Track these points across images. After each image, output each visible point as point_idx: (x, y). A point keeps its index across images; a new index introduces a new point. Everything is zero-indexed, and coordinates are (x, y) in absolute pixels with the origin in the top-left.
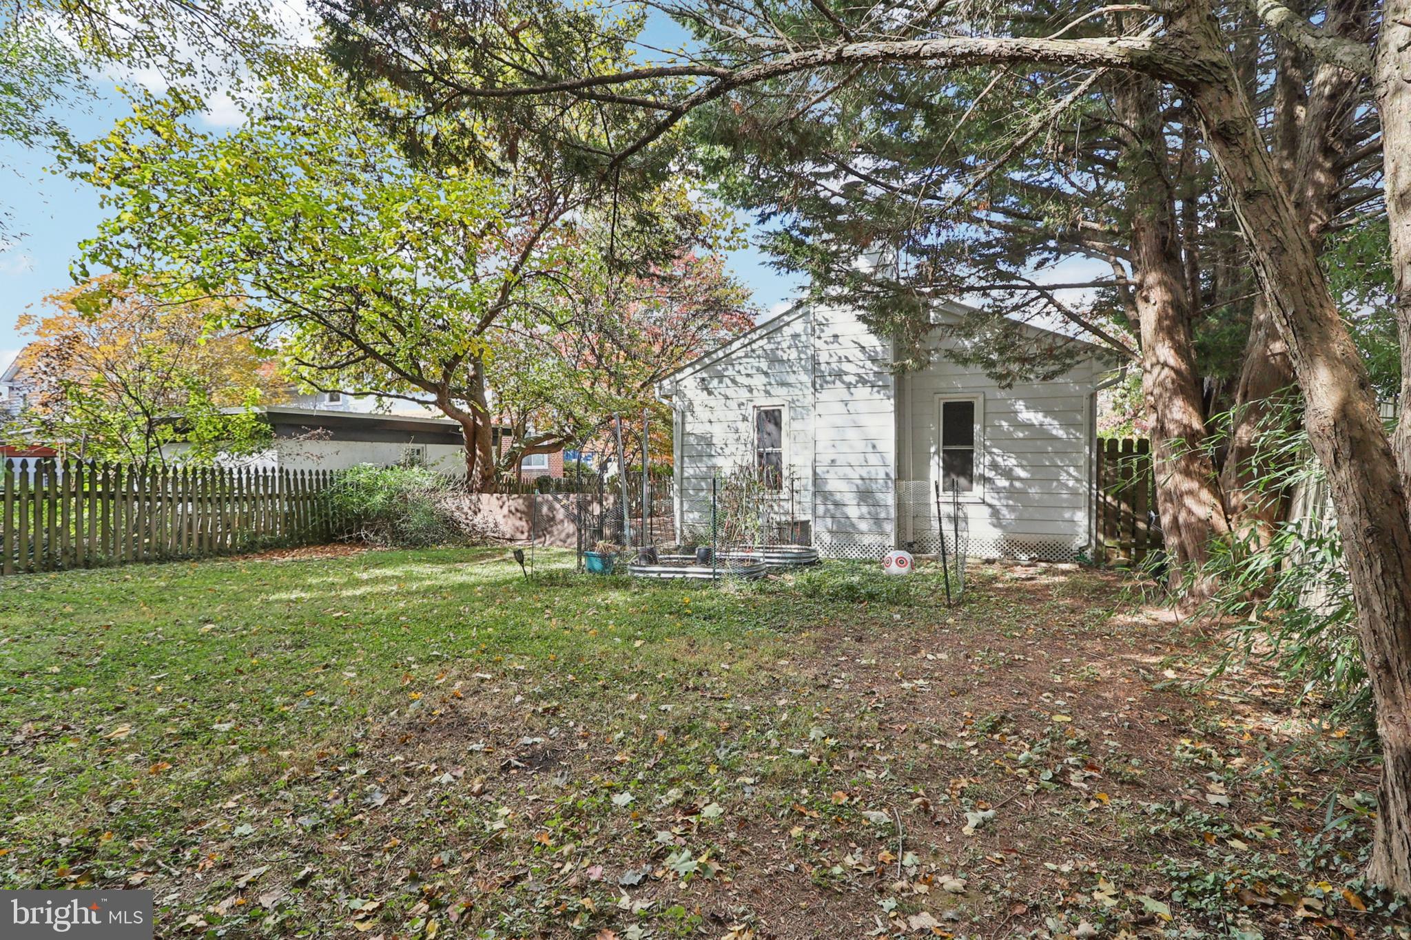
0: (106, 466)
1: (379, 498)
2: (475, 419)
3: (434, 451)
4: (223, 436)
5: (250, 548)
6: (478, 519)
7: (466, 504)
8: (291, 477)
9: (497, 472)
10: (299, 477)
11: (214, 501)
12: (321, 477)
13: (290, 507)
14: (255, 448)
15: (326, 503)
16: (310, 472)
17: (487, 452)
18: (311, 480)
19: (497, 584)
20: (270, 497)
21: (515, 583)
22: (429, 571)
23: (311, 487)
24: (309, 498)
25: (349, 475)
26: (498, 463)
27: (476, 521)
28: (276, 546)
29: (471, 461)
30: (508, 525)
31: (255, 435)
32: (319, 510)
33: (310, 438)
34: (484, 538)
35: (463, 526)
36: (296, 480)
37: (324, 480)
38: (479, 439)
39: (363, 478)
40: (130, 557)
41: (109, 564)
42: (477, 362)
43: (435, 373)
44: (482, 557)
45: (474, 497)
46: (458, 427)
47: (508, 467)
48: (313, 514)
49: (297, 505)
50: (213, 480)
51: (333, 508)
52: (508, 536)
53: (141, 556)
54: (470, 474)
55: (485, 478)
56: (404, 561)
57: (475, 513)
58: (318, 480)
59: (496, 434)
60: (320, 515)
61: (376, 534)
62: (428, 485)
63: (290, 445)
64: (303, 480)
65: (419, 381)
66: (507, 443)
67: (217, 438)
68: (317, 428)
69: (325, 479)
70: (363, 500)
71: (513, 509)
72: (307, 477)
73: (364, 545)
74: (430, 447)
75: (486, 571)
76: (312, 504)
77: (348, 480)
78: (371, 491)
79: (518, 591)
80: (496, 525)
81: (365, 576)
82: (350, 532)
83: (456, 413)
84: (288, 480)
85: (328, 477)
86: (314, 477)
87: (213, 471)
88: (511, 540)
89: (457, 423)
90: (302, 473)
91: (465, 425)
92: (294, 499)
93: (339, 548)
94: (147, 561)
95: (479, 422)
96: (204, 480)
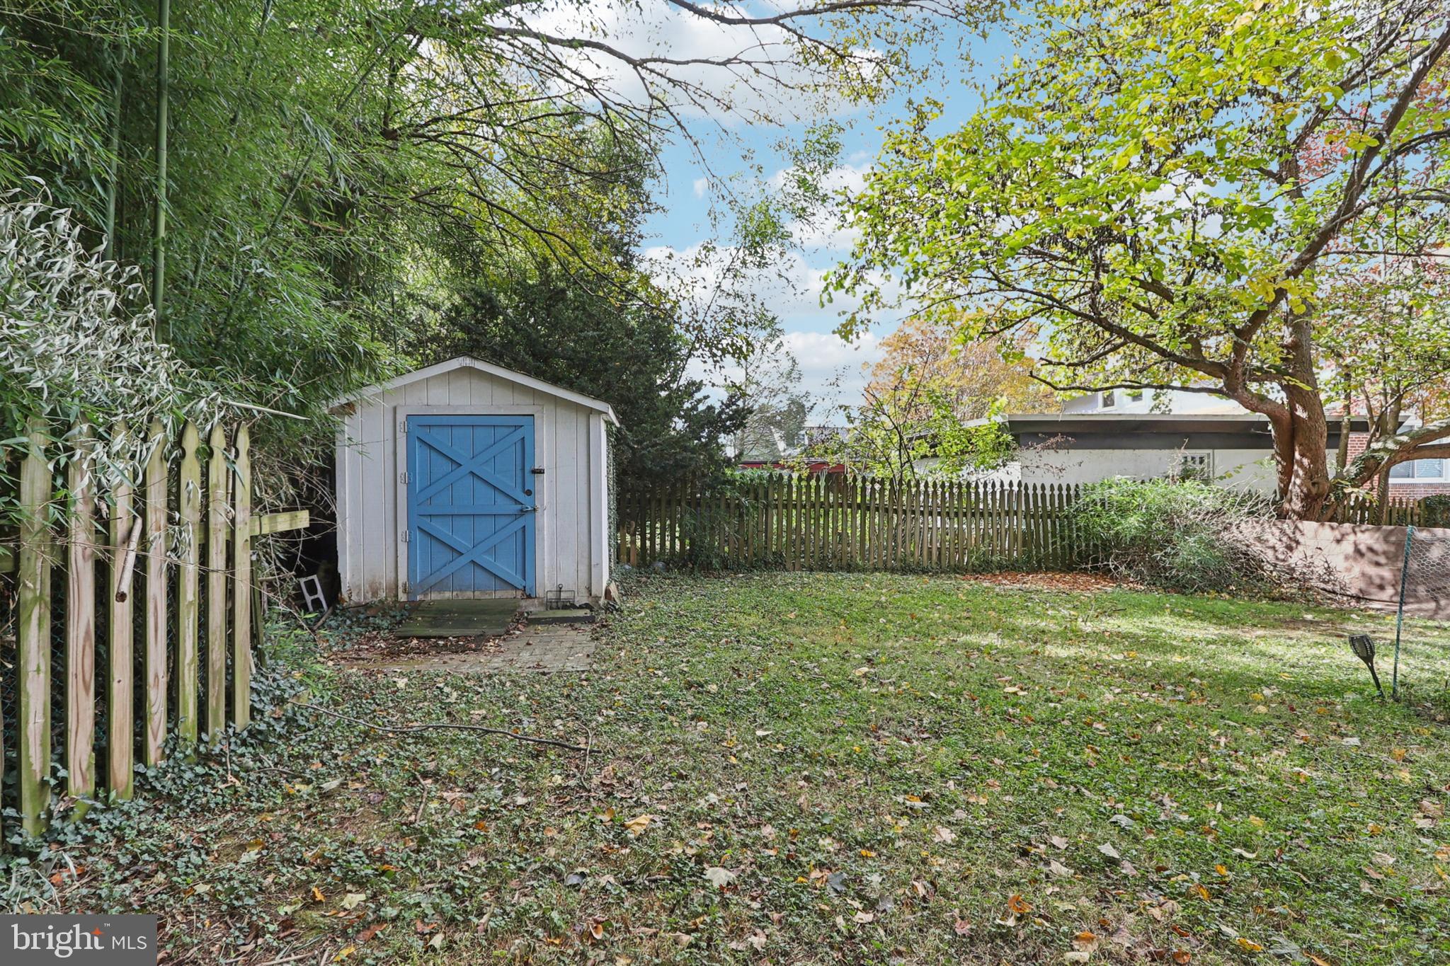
0: (873, 481)
1: (1133, 521)
2: (1293, 409)
3: (1224, 459)
4: (967, 448)
5: (983, 568)
6: (1295, 558)
7: (1272, 536)
8: (1031, 492)
9: (1336, 487)
10: (1039, 492)
11: (952, 515)
12: (1064, 493)
13: (1028, 525)
14: (1000, 461)
15: (1070, 523)
16: (1052, 486)
17: (1318, 460)
18: (1052, 496)
19: (1305, 690)
20: (1007, 513)
21: (1350, 696)
22: (1188, 633)
23: (1052, 504)
24: (1049, 517)
25: (1099, 490)
26: (1339, 475)
27: (1292, 561)
28: (1010, 568)
29: (1287, 473)
30: (1351, 575)
31: (998, 447)
32: (1062, 531)
33: (1048, 448)
34: (1305, 589)
35: (1268, 567)
36: (1035, 495)
37: (1068, 496)
38: (1300, 438)
39: (1115, 494)
40: (880, 565)
41: (864, 570)
42: (1297, 324)
43: (1217, 346)
44: (1295, 623)
45: (1287, 526)
46: (1266, 424)
47: (1357, 481)
48: (1054, 535)
49: (1037, 525)
50: (960, 494)
51: (1079, 529)
52: (1353, 591)
53: (889, 566)
54: (1284, 492)
55: (1308, 499)
56: (1157, 610)
57: (1290, 548)
58: (1060, 496)
59: (1335, 433)
60: (1063, 539)
61: (1129, 567)
62: (1209, 504)
63: (1030, 455)
64: (1043, 496)
65: (1195, 360)
66: (1357, 444)
67: (963, 452)
68: (1055, 435)
69: (1071, 494)
70: (1113, 522)
71: (1363, 548)
72: (1048, 492)
73: (1113, 579)
74: (1220, 454)
75: (1291, 655)
76: (1054, 523)
77: (1096, 497)
78: (1123, 511)
79: (1355, 719)
80: (1329, 570)
81: (1088, 627)
82: (1096, 560)
83: (1258, 402)
84: (1027, 495)
85: (1072, 492)
86: (1056, 492)
87: (960, 485)
88: (1358, 599)
89: (1264, 418)
90: (1043, 487)
91: (1275, 420)
92: (1033, 516)
93: (1082, 579)
94: (893, 571)
95: (1301, 413)
96: (951, 494)
